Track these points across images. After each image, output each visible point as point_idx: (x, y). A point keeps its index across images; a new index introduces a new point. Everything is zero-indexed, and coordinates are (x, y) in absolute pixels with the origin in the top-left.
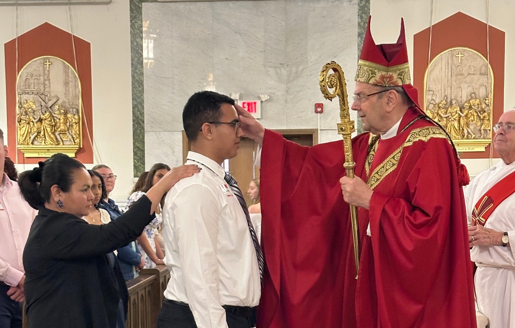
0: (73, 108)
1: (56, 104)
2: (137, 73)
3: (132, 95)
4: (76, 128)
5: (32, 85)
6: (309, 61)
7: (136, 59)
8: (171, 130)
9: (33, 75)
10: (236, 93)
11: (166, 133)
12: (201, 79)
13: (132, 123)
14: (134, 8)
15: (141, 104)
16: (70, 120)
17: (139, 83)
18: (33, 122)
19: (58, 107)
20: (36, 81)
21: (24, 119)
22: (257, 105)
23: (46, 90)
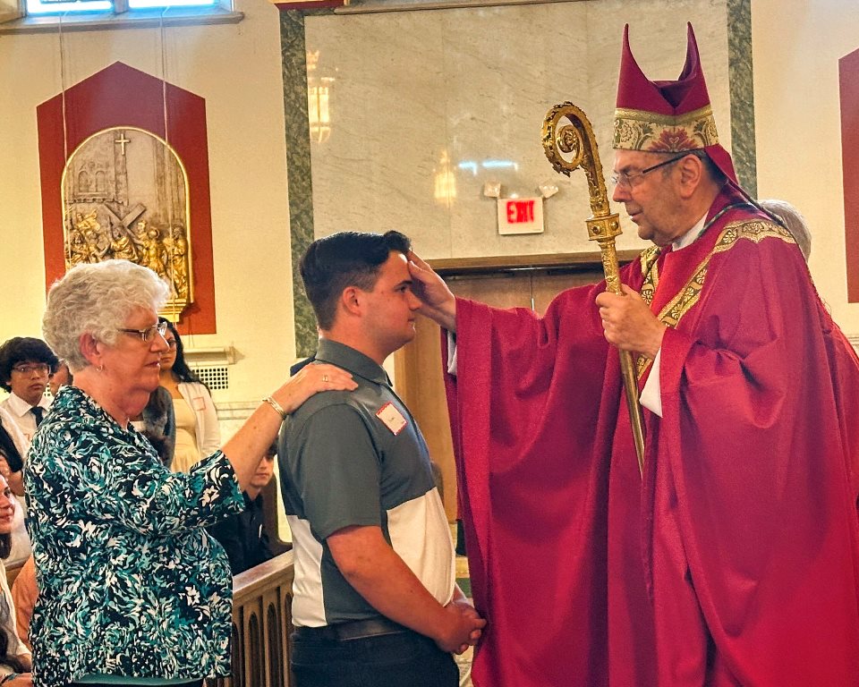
0: (174, 226)
1: (141, 219)
2: (298, 153)
3: (290, 197)
4: (180, 265)
5: (93, 186)
7: (295, 126)
9: (94, 165)
10: (494, 184)
12: (425, 160)
13: (290, 250)
14: (289, 28)
15: (307, 213)
16: (169, 249)
17: (302, 171)
18: (95, 256)
19: (144, 226)
20: (100, 176)
21: (78, 251)
22: (535, 205)
23: (121, 192)
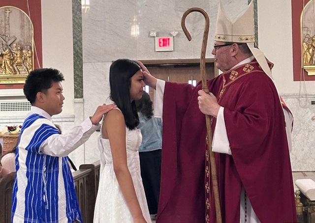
0: (27, 46)
1: (14, 42)
2: (77, 18)
3: (73, 35)
4: (29, 61)
6: (211, 6)
7: (76, 7)
8: (103, 61)
10: (154, 31)
11: (99, 63)
12: (127, 21)
15: (80, 41)
16: (25, 55)
17: (78, 25)
19: (15, 45)
22: (170, 40)
23: (7, 32)
